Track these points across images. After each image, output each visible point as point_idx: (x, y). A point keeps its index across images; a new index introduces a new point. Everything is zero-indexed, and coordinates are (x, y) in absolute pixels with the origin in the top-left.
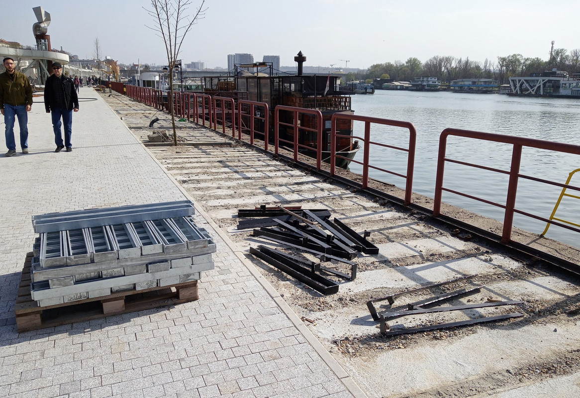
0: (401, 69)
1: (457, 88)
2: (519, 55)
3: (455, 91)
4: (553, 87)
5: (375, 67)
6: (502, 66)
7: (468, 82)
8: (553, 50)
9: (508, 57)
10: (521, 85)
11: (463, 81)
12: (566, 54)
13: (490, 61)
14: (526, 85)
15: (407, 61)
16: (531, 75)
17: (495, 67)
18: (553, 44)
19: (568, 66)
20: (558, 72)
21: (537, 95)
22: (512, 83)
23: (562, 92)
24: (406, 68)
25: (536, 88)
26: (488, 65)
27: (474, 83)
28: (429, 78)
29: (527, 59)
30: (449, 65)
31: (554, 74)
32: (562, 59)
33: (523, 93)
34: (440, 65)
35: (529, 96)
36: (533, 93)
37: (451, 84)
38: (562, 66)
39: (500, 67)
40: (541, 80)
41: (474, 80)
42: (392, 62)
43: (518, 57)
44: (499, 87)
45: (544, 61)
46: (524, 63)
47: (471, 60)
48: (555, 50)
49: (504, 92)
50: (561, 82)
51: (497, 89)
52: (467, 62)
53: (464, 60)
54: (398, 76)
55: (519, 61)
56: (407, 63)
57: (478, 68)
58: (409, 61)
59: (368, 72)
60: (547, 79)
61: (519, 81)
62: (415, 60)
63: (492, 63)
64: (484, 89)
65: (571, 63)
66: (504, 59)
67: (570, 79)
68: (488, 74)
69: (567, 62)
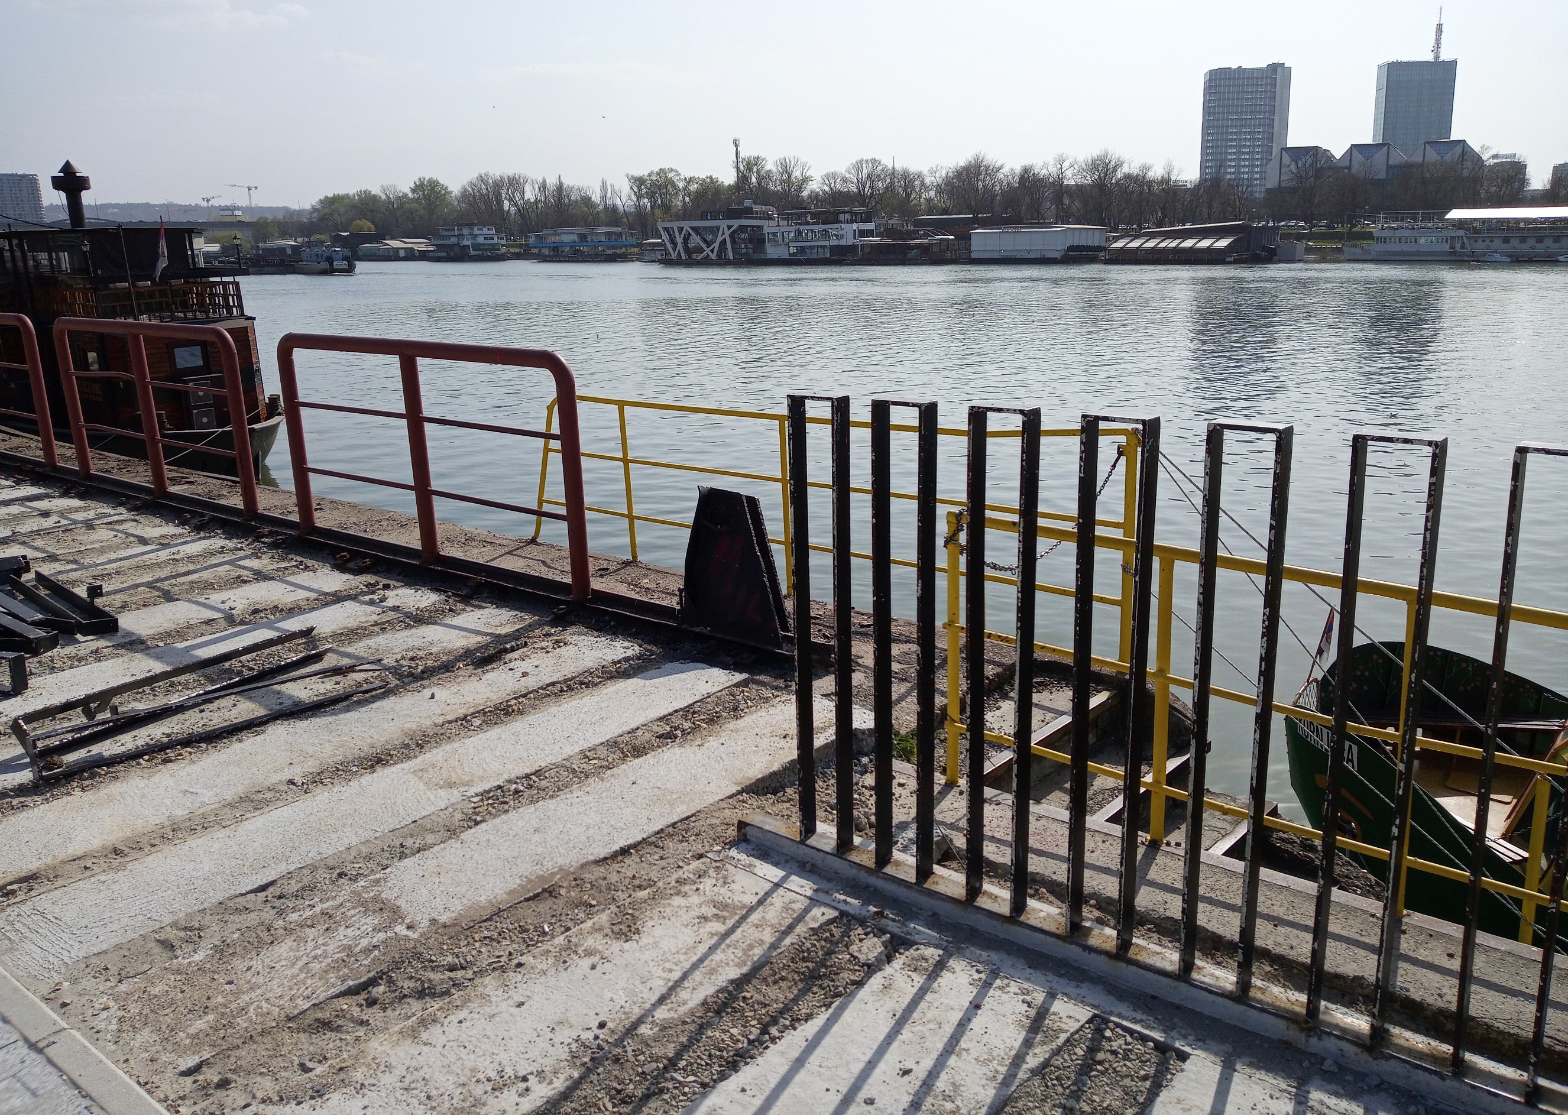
0: (401, 207)
1: (546, 251)
2: (672, 170)
3: (543, 259)
4: (751, 241)
5: (331, 202)
6: (639, 197)
7: (568, 237)
8: (740, 159)
9: (650, 175)
10: (686, 240)
11: (556, 234)
12: (767, 168)
13: (612, 186)
14: (695, 240)
15: (413, 186)
16: (703, 217)
17: (624, 200)
18: (736, 146)
19: (775, 193)
20: (756, 208)
21: (722, 262)
22: (665, 236)
23: (772, 251)
24: (415, 205)
25: (716, 245)
26: (609, 195)
27: (583, 237)
28: (476, 229)
29: (690, 181)
30: (517, 196)
31: (748, 213)
32: (760, 179)
33: (691, 259)
34: (498, 196)
35: (706, 263)
36: (713, 256)
37: (532, 240)
38: (763, 194)
39: (634, 198)
40: (724, 225)
41: (585, 230)
42: (376, 190)
43: (671, 175)
44: (640, 245)
45: (726, 184)
46: (685, 189)
47: (567, 182)
48: (744, 159)
49: (653, 256)
50: (766, 230)
51: (636, 250)
52: (560, 188)
53: (552, 182)
54: (398, 226)
55: (674, 185)
56: (413, 191)
57: (587, 201)
58: (419, 187)
59: (315, 215)
60: (736, 223)
61: (681, 229)
62: (433, 184)
63: (616, 188)
64: (609, 252)
65: (779, 188)
66: (640, 181)
67: (782, 223)
68: (612, 215)
69: (771, 187)
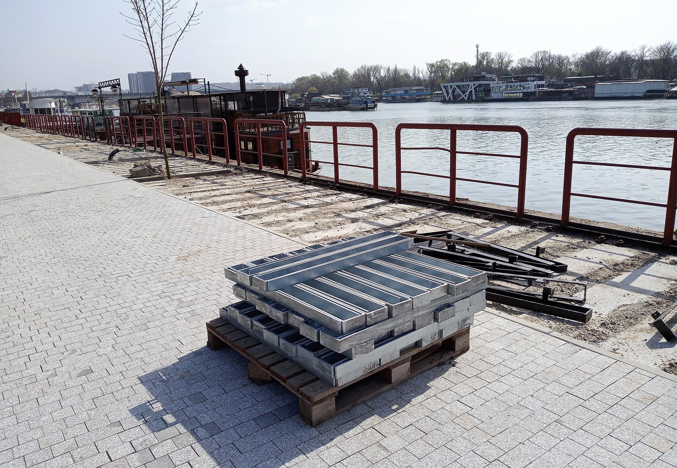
0: (329, 81)
1: (389, 98)
2: (447, 60)
3: (388, 102)
4: (484, 91)
5: (300, 80)
6: (431, 73)
7: (400, 92)
8: (479, 54)
9: (436, 63)
10: (453, 92)
11: (394, 91)
12: (492, 57)
13: (418, 68)
14: (458, 91)
15: (334, 72)
16: (462, 80)
17: (424, 74)
18: (477, 48)
19: (495, 69)
20: (487, 76)
21: (470, 100)
22: (444, 90)
23: (494, 95)
24: (334, 80)
25: (468, 93)
26: (417, 72)
27: (406, 91)
28: (360, 89)
29: (455, 64)
30: (377, 74)
31: (483, 78)
32: (488, 62)
33: (456, 100)
34: (369, 74)
35: (463, 101)
36: (466, 98)
37: (383, 94)
38: (489, 70)
39: (429, 73)
40: (472, 85)
41: (408, 88)
42: (319, 74)
43: (446, 62)
44: (431, 94)
45: (472, 65)
46: (452, 68)
47: (399, 67)
48: (481, 54)
49: (437, 99)
50: (491, 86)
51: (429, 97)
52: (396, 70)
53: (392, 68)
54: (327, 89)
55: (447, 67)
56: (334, 74)
57: (407, 75)
58: (336, 72)
59: (294, 86)
60: (477, 83)
61: (451, 87)
62: (342, 70)
63: (420, 70)
64: (417, 98)
65: (497, 66)
66: (432, 66)
67: (499, 82)
68: (418, 82)
69: (493, 66)
